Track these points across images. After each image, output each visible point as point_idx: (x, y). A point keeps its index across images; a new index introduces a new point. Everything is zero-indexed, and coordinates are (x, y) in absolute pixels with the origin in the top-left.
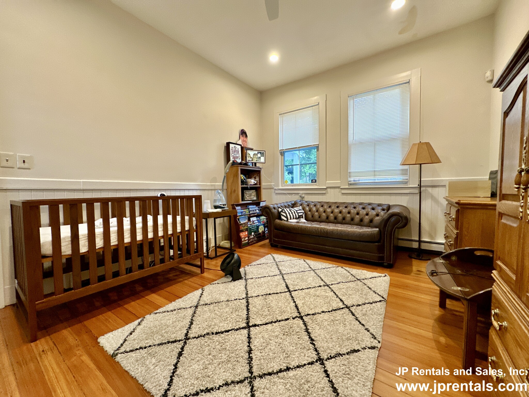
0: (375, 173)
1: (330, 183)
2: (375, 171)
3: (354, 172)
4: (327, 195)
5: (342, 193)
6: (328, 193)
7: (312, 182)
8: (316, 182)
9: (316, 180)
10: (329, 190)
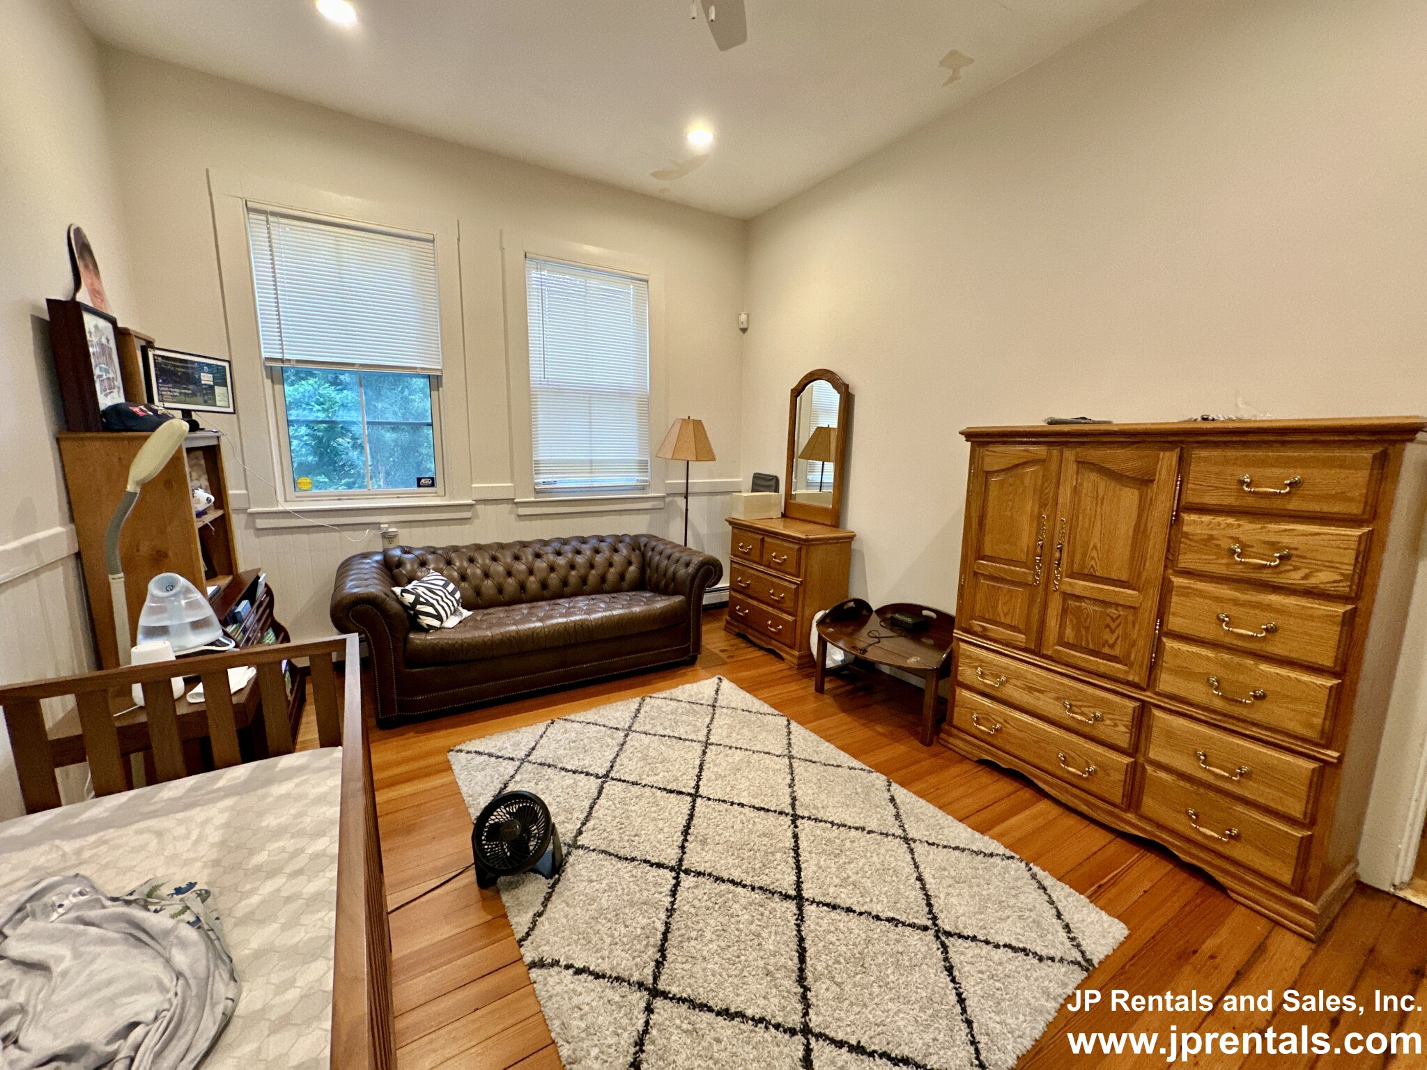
0: (591, 466)
1: (483, 487)
2: (591, 462)
3: (549, 462)
4: (476, 521)
5: (519, 516)
6: (478, 517)
7: (419, 486)
8: (433, 485)
9: (432, 479)
10: (480, 508)
